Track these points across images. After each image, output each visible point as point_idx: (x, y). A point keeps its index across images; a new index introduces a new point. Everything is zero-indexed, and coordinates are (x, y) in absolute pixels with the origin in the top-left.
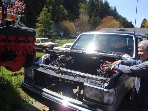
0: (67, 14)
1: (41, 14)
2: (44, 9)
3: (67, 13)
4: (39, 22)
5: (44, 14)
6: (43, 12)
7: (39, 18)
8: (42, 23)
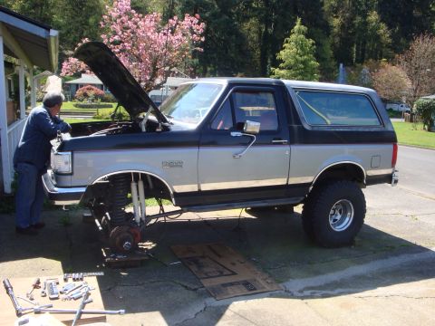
0: (389, 41)
1: (287, 42)
2: (296, 27)
3: (390, 37)
4: (281, 65)
5: (296, 43)
6: (293, 37)
7: (282, 54)
8: (289, 68)
